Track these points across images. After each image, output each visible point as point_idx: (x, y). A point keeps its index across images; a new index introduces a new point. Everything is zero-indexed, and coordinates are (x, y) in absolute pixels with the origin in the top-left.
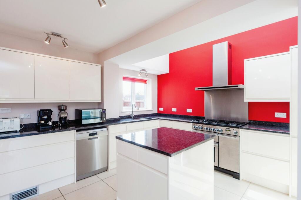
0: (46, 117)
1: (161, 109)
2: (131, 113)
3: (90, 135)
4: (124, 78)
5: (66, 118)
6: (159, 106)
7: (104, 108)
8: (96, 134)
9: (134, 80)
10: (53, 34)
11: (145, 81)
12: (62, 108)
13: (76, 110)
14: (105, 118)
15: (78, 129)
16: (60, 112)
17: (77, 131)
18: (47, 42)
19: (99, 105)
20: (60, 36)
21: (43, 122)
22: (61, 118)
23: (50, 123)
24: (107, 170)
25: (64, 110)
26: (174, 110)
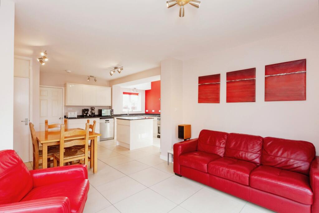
0: (86, 112)
1: (147, 111)
2: (127, 112)
3: (106, 121)
4: (124, 93)
5: (94, 113)
6: (146, 109)
7: (113, 109)
8: (108, 121)
9: (130, 94)
10: (91, 76)
11: (137, 94)
12: (92, 109)
13: (99, 110)
14: (113, 114)
15: (100, 117)
16: (92, 111)
17: (100, 118)
18: (88, 80)
19: (110, 107)
20: (93, 77)
21: (85, 114)
22: (92, 113)
23: (88, 115)
24: (113, 139)
25: (93, 110)
26: (153, 111)
